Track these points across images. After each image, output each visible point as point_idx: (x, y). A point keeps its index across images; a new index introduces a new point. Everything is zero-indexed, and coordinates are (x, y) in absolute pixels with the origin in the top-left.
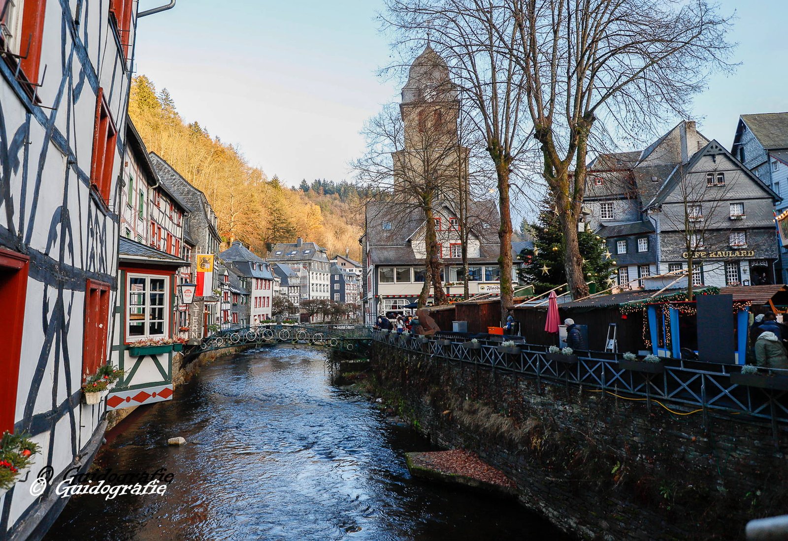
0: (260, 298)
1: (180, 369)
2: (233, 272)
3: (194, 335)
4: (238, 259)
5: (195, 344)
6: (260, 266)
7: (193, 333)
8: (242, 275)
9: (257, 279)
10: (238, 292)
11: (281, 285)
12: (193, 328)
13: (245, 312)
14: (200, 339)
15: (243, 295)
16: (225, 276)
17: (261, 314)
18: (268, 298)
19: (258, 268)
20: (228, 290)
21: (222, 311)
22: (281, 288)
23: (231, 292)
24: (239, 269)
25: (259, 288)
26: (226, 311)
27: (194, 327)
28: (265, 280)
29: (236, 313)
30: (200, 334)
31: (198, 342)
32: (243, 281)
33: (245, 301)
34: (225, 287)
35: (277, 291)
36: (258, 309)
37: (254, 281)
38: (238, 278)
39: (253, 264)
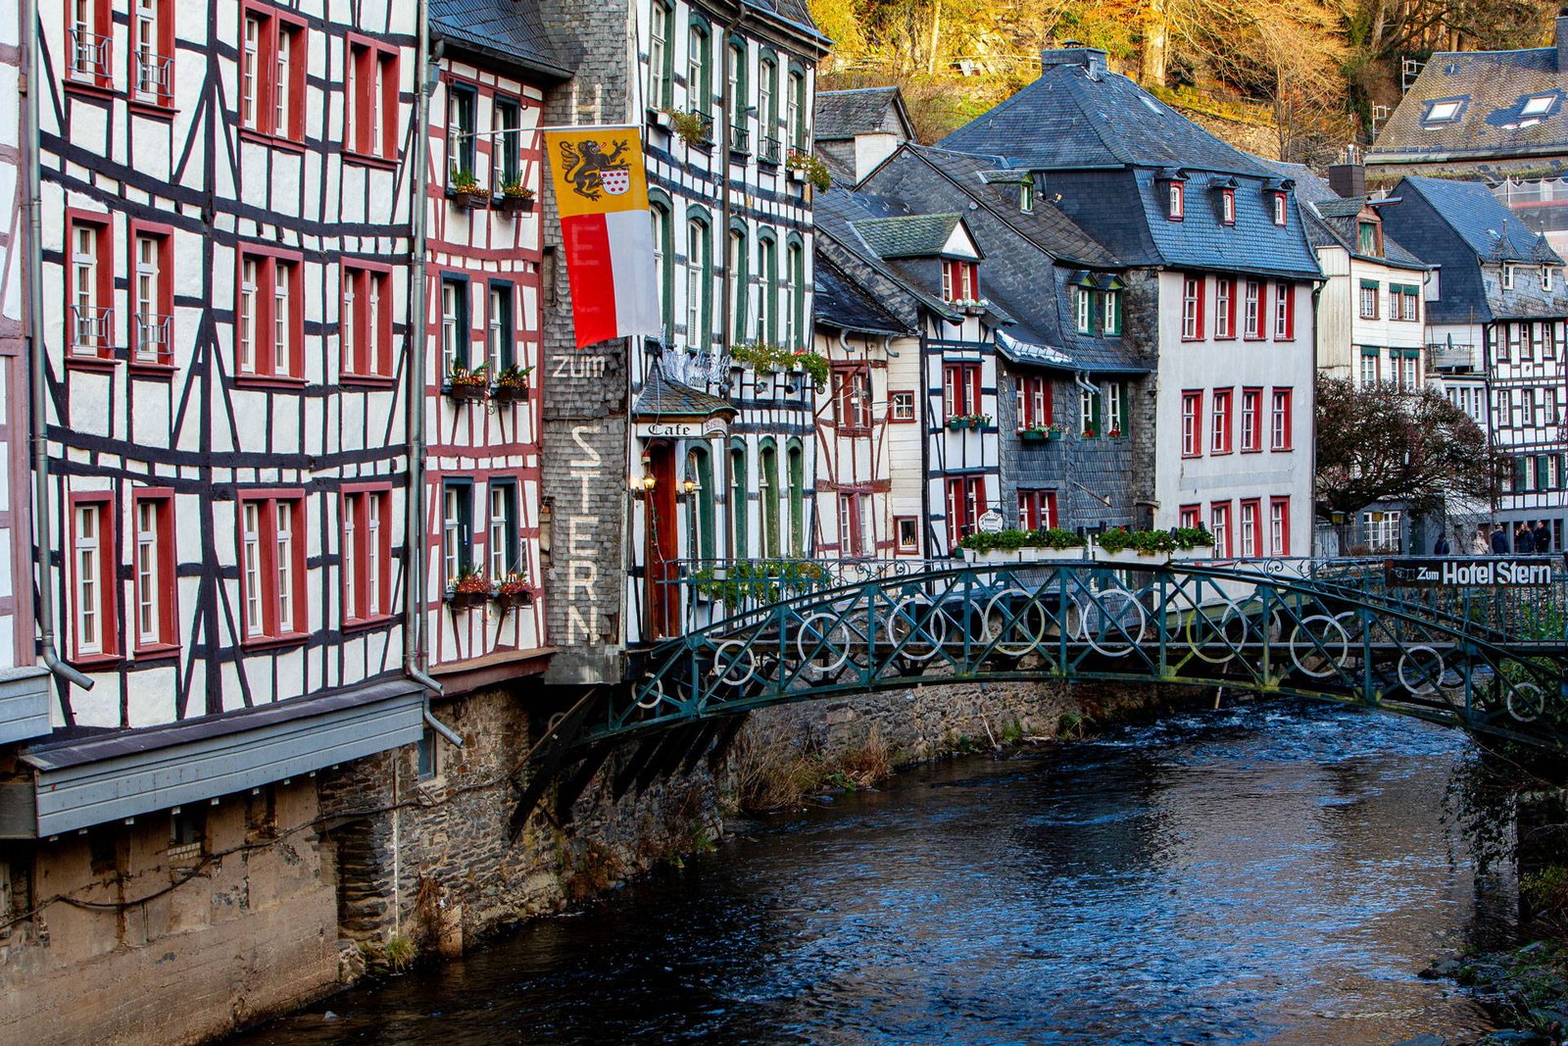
0: (1223, 394)
1: (514, 828)
2: (1029, 238)
3: (580, 624)
4: (1068, 153)
5: (589, 676)
6: (1215, 193)
7: (572, 610)
8: (1089, 252)
9: (1194, 275)
10: (1055, 357)
11: (1437, 313)
12: (573, 583)
13: (1117, 485)
14: (611, 652)
15: (1097, 378)
16: (955, 262)
17: (1236, 495)
18: (1283, 393)
19: (1202, 207)
20: (982, 348)
21: (937, 486)
22: (1439, 335)
23: (1005, 363)
24: (1078, 220)
25: (1209, 331)
26: (965, 484)
27: (580, 576)
28: (1258, 280)
29: (1050, 495)
30: (613, 618)
31: (606, 667)
32: (1097, 293)
33: (1111, 418)
34: (952, 333)
35: (1411, 354)
36: (1209, 466)
37: (1170, 292)
38: (1061, 275)
39: (1162, 183)
